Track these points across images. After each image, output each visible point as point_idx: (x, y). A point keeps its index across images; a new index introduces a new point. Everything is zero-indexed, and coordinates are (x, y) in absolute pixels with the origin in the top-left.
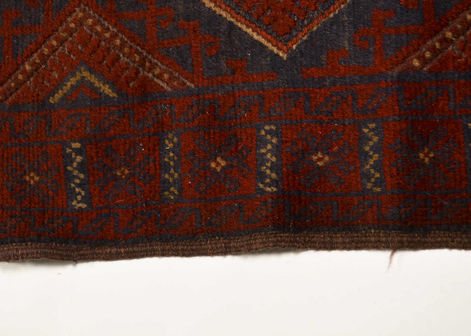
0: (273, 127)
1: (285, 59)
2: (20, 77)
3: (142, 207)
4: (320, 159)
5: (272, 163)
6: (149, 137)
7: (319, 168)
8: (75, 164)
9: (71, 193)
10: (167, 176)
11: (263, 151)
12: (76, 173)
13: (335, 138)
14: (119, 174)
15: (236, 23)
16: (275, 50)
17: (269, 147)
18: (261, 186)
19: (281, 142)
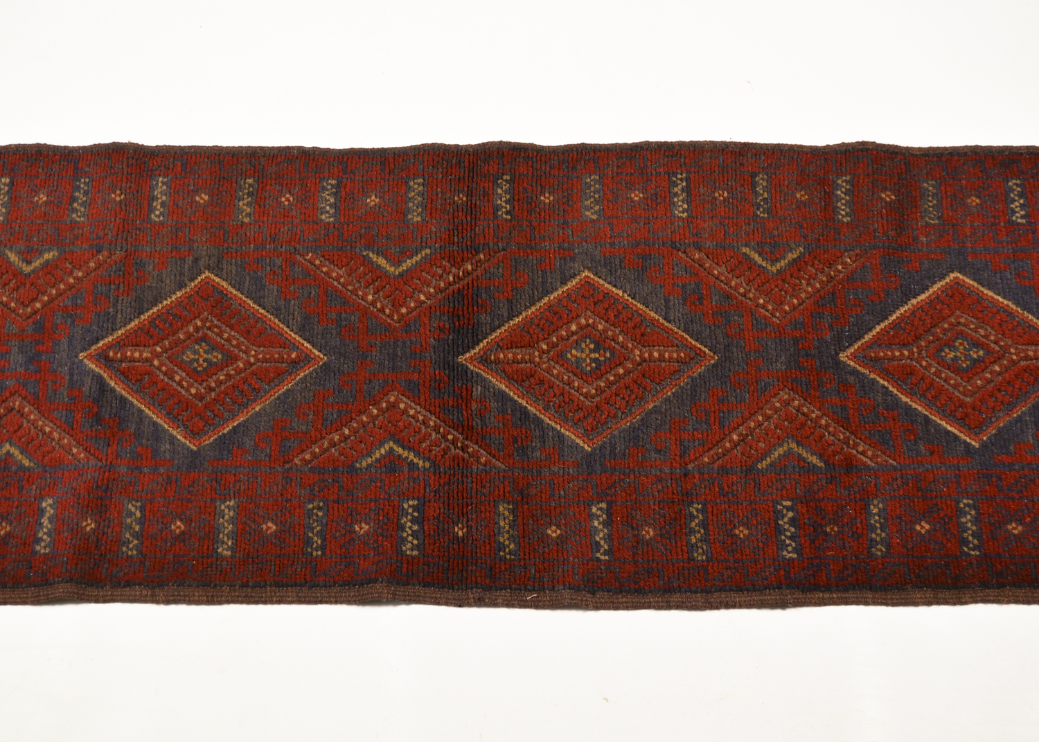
0: (971, 502)
1: (977, 447)
2: (728, 445)
3: (852, 559)
4: (1014, 528)
5: (973, 531)
6: (856, 502)
7: (1014, 535)
8: (786, 519)
9: (782, 545)
10: (874, 536)
11: (964, 520)
12: (786, 526)
13: (1026, 511)
14: (828, 530)
15: (930, 416)
16: (968, 440)
17: (969, 517)
18: (966, 549)
19: (978, 513)
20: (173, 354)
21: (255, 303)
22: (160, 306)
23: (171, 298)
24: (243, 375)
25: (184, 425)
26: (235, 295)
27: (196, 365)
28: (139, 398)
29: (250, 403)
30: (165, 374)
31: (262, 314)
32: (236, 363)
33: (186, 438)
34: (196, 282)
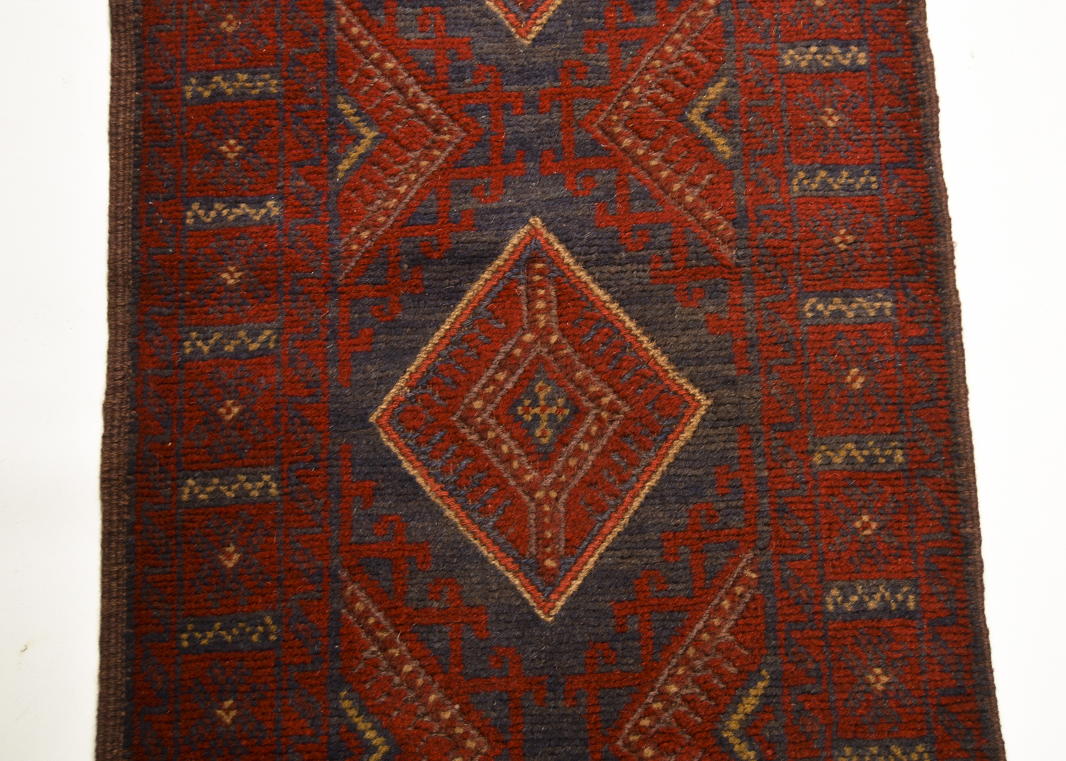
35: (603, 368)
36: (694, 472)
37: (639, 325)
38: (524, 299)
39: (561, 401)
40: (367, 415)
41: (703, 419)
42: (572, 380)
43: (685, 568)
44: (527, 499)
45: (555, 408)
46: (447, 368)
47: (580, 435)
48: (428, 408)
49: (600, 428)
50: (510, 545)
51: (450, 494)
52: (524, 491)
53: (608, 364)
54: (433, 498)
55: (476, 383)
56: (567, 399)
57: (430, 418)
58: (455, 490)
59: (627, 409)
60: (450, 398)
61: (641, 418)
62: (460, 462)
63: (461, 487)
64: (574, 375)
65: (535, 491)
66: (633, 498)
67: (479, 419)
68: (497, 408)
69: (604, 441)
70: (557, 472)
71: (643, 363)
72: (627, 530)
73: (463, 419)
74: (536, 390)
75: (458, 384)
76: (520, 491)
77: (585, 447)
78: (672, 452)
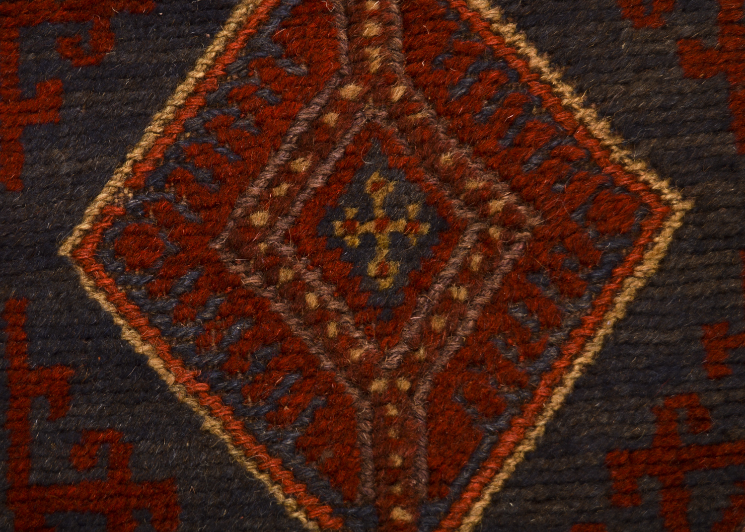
20: (384, 138)
21: (588, 369)
22: (553, 77)
23: (586, 105)
24: (327, 364)
25: (143, 206)
26: (611, 305)
27: (351, 212)
28: (228, 58)
29: (232, 398)
30: (316, 124)
31: (548, 398)
32: (368, 336)
33: (99, 218)
34: (650, 177)
35: (489, 145)
36: (663, 337)
37: (554, 64)
38: (341, 19)
39: (413, 209)
40: (55, 243)
41: (677, 235)
42: (433, 169)
43: (652, 518)
44: (354, 393)
45: (403, 222)
46: (202, 152)
47: (450, 272)
48: (168, 227)
49: (487, 258)
50: (325, 481)
51: (212, 387)
52: (348, 379)
53: (499, 137)
54: (180, 396)
55: (255, 178)
56: (426, 205)
57: (171, 247)
58: (221, 379)
59: (536, 221)
60: (208, 208)
61: (562, 238)
62: (228, 327)
63: (232, 373)
64: (437, 160)
65: (370, 379)
66: (551, 387)
67: (263, 246)
68: (295, 224)
69: (495, 282)
70: (409, 342)
71: (564, 135)
72: (542, 448)
73: (232, 246)
74: (368, 189)
75: (223, 181)
76: (341, 379)
77: (461, 294)
78: (622, 300)
